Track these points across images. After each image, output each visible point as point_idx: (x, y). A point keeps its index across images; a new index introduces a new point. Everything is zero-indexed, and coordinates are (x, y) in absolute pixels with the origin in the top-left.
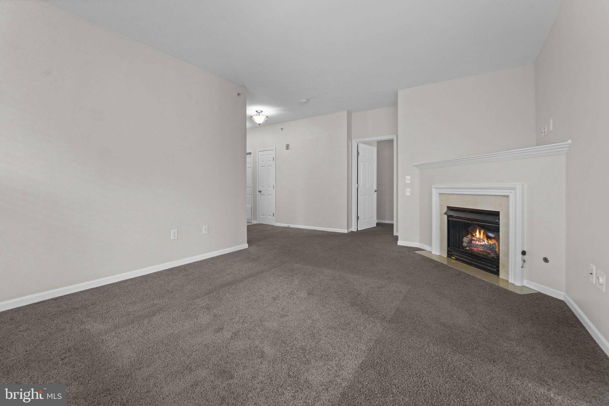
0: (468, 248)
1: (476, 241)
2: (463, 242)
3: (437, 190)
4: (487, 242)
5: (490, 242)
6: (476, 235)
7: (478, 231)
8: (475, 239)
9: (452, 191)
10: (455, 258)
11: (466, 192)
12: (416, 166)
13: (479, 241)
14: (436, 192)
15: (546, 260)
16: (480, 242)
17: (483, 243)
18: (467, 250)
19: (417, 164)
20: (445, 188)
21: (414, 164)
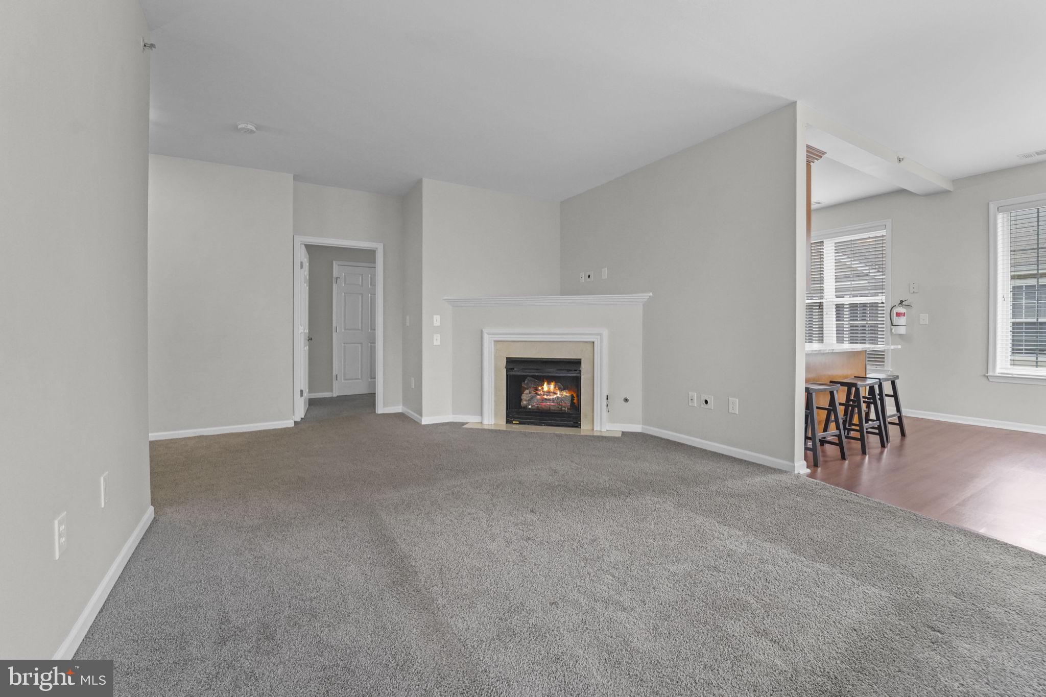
0: (530, 407)
1: (544, 395)
2: (521, 400)
3: (490, 336)
4: (560, 394)
5: (565, 394)
6: (543, 388)
7: (546, 384)
8: (542, 393)
9: (515, 338)
10: (518, 422)
11: (551, 338)
12: (448, 301)
13: (547, 395)
14: (490, 339)
15: (626, 400)
16: (550, 395)
17: (555, 396)
18: (529, 409)
19: (450, 298)
20: (506, 334)
21: (445, 298)
